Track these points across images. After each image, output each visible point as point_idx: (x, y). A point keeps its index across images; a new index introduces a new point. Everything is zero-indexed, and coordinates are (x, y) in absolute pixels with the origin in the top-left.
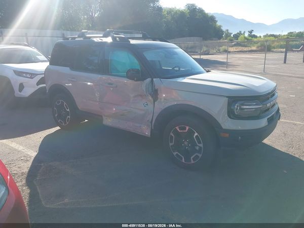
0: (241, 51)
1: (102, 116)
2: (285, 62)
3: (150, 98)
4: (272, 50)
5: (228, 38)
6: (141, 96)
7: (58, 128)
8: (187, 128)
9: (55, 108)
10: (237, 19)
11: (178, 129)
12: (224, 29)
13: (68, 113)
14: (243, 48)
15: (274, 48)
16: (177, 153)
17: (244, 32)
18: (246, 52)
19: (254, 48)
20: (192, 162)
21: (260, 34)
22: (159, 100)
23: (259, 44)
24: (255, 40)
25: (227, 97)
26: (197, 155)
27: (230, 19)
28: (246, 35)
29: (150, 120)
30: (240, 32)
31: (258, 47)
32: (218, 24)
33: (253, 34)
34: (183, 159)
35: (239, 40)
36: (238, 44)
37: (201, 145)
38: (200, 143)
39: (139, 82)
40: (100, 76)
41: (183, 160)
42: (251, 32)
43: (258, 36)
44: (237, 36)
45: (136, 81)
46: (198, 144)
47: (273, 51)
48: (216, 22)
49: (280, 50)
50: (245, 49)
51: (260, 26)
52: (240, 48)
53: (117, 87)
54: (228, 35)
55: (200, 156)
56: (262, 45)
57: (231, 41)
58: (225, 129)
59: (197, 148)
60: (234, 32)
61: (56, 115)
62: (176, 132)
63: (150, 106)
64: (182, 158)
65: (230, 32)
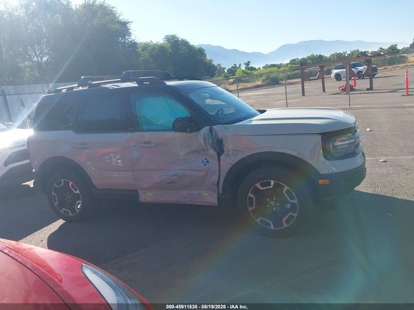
0: (244, 89)
1: (136, 191)
2: (304, 95)
3: (212, 152)
4: (280, 82)
5: (223, 74)
6: (196, 151)
7: (61, 222)
8: (272, 182)
9: (53, 193)
10: (228, 51)
11: (259, 187)
12: (215, 63)
13: (77, 197)
14: (246, 84)
15: (282, 80)
16: (261, 218)
17: (240, 65)
18: (251, 88)
19: (259, 83)
20: (285, 225)
21: (258, 65)
22: (225, 153)
23: (264, 77)
24: (256, 73)
25: (319, 134)
26: (291, 216)
27: (220, 51)
28: (243, 68)
29: (216, 183)
30: (235, 65)
31: (263, 81)
32: (208, 57)
33: (250, 66)
34: (272, 225)
35: (237, 75)
36: (238, 81)
37: (295, 201)
38: (292, 198)
39: (193, 134)
40: (129, 135)
41: (272, 227)
42: (247, 64)
43: (257, 68)
44: (233, 71)
45: (191, 132)
46: (290, 201)
47: (281, 84)
48: (205, 55)
49: (289, 81)
50: (249, 85)
51: (257, 55)
52: (242, 85)
53: (157, 145)
54: (221, 71)
55: (295, 215)
56: (267, 78)
57: (227, 77)
58: (323, 175)
59: (289, 206)
60: (227, 66)
61: (56, 204)
62: (257, 191)
63: (213, 164)
64: (270, 224)
65: (222, 66)
